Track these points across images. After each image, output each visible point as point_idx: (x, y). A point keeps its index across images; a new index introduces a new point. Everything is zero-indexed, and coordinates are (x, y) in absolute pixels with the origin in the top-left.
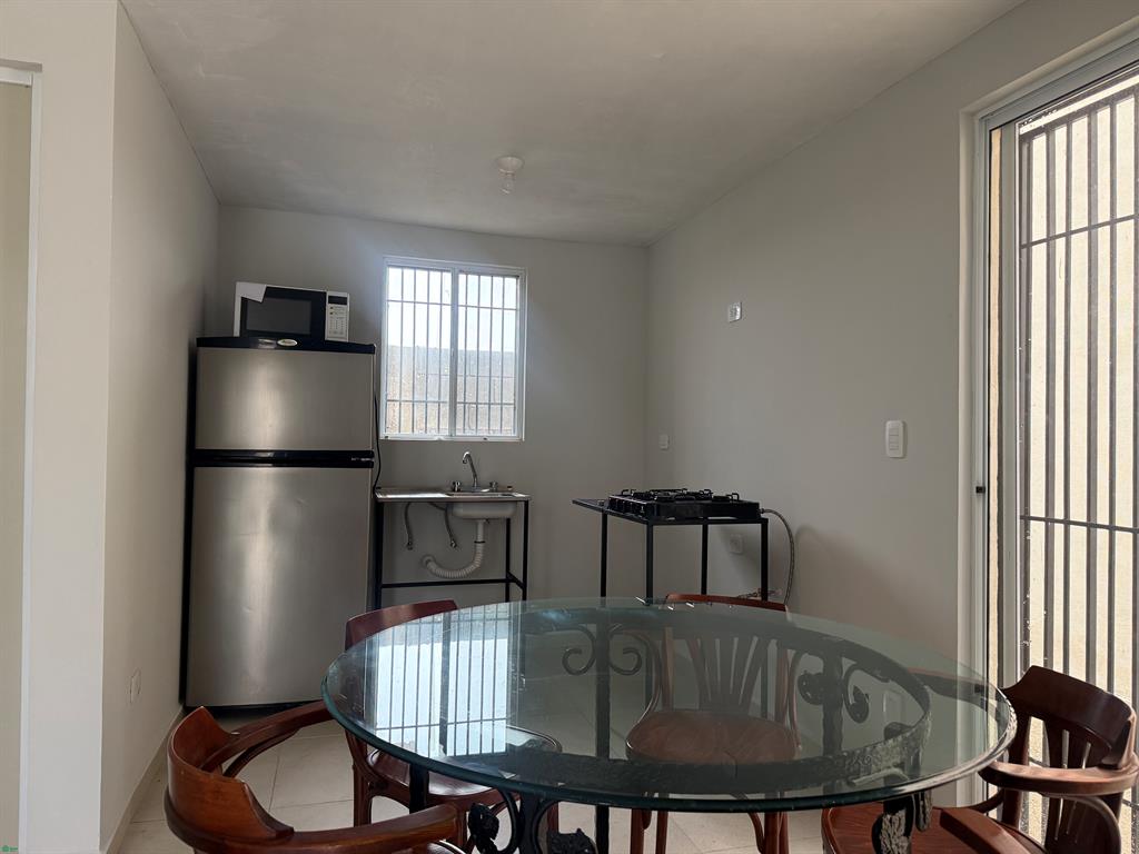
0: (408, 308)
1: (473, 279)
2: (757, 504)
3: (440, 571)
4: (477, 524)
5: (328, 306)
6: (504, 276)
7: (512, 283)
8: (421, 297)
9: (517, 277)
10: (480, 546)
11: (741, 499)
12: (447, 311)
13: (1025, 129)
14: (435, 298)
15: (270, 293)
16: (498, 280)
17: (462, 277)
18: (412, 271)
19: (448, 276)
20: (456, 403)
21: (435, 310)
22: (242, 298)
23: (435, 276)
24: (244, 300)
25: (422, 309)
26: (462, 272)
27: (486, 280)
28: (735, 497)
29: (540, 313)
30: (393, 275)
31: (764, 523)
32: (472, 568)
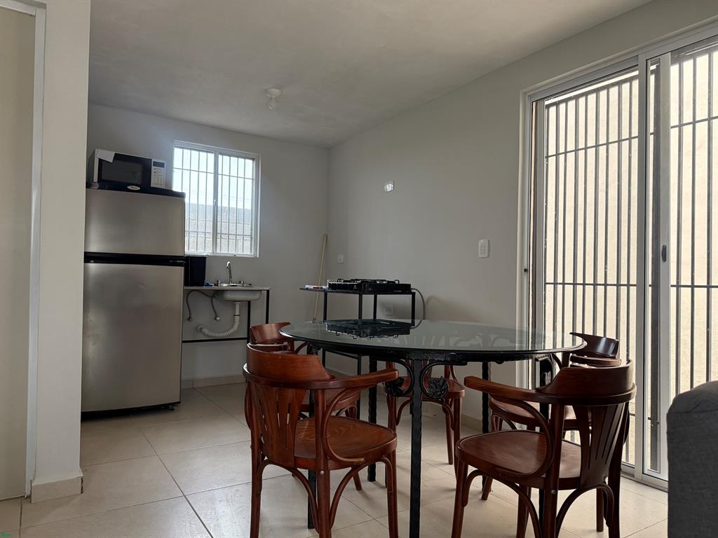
0: (186, 173)
1: (226, 158)
2: (410, 285)
3: (211, 334)
4: (235, 305)
5: (153, 167)
6: (245, 158)
7: (249, 163)
8: (195, 167)
9: (253, 159)
10: (237, 318)
11: (400, 283)
12: (211, 177)
13: (547, 103)
14: (203, 168)
15: (117, 157)
16: (241, 160)
17: (220, 157)
18: (189, 151)
19: (211, 156)
20: (217, 233)
21: (203, 176)
22: (100, 159)
23: (203, 155)
24: (101, 161)
25: (194, 175)
26: (221, 154)
27: (234, 159)
28: (397, 282)
29: (268, 182)
30: (177, 152)
31: (414, 294)
32: (232, 331)
